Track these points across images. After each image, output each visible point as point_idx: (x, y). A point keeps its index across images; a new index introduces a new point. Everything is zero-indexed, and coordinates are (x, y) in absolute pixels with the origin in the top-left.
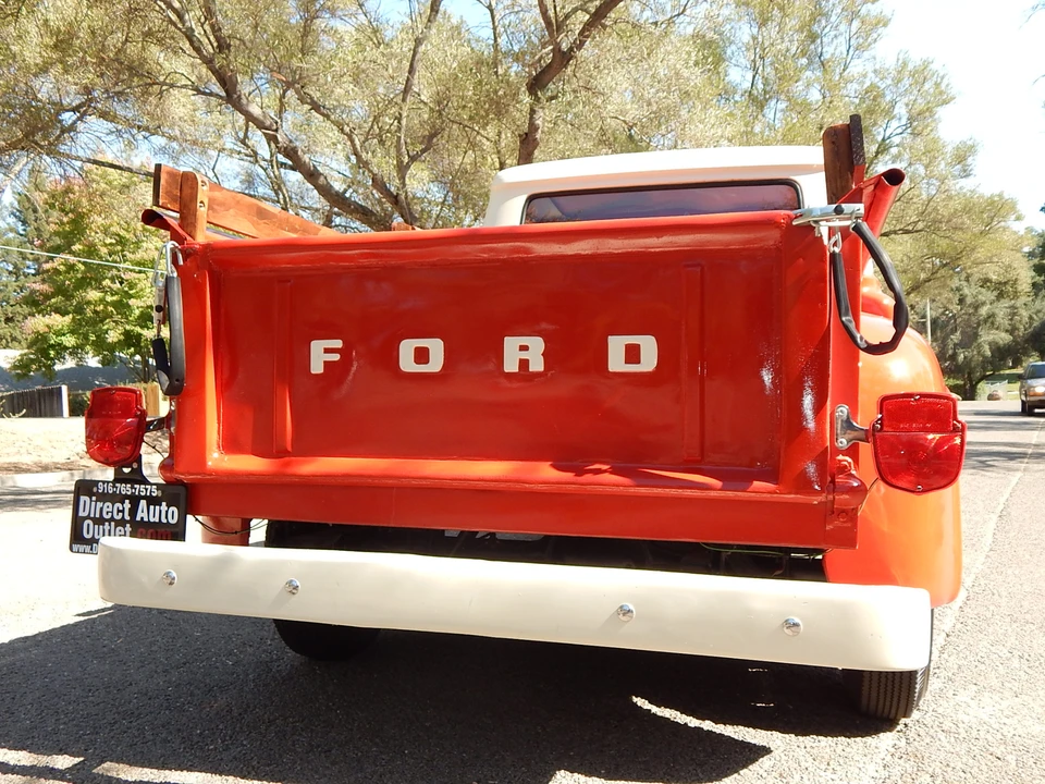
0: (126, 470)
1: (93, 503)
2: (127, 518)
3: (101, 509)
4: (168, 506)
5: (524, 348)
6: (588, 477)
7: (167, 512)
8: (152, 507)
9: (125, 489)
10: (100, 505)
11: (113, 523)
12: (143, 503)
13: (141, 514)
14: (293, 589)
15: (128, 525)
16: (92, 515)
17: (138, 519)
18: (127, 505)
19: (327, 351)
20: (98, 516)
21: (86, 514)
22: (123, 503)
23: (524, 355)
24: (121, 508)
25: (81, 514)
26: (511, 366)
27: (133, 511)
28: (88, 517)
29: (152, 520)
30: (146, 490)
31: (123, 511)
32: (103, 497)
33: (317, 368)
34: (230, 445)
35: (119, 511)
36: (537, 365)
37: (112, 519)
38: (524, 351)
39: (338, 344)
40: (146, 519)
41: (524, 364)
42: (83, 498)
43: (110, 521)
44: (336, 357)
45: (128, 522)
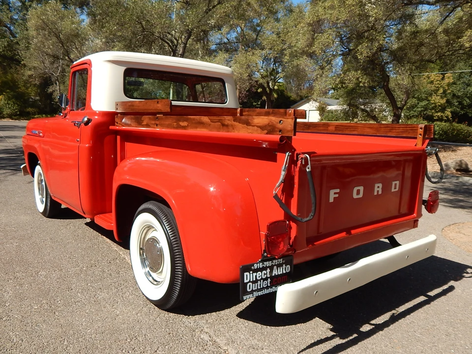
0: (268, 256)
1: (251, 275)
2: (269, 276)
3: (256, 276)
4: (286, 266)
5: (378, 187)
7: (285, 268)
8: (279, 268)
9: (268, 264)
10: (255, 274)
11: (262, 281)
12: (275, 267)
13: (275, 272)
15: (269, 279)
16: (251, 280)
17: (273, 275)
18: (268, 270)
19: (335, 193)
20: (254, 279)
21: (248, 281)
22: (266, 271)
23: (378, 189)
24: (266, 273)
25: (246, 281)
27: (271, 272)
28: (250, 282)
29: (279, 274)
30: (278, 261)
31: (266, 274)
32: (256, 271)
35: (265, 274)
36: (380, 193)
37: (262, 279)
40: (276, 274)
41: (378, 191)
42: (245, 274)
43: (260, 280)
45: (269, 278)
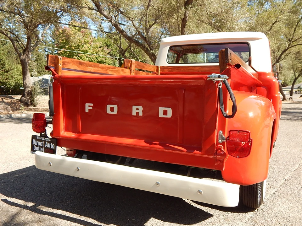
0: (43, 134)
2: (43, 146)
4: (52, 144)
5: (137, 109)
6: (153, 146)
8: (49, 144)
9: (43, 138)
10: (37, 142)
12: (47, 142)
14: (78, 170)
17: (46, 146)
18: (43, 143)
19: (89, 106)
20: (37, 145)
21: (34, 144)
22: (42, 142)
23: (137, 111)
25: (33, 144)
26: (134, 114)
27: (45, 144)
28: (35, 145)
29: (49, 147)
30: (47, 139)
31: (42, 144)
32: (38, 140)
33: (87, 111)
34: (67, 129)
35: (41, 144)
36: (141, 114)
38: (137, 110)
39: (92, 105)
40: (47, 147)
41: (137, 113)
42: (34, 140)
43: (39, 146)
44: (91, 108)
45: (43, 147)
